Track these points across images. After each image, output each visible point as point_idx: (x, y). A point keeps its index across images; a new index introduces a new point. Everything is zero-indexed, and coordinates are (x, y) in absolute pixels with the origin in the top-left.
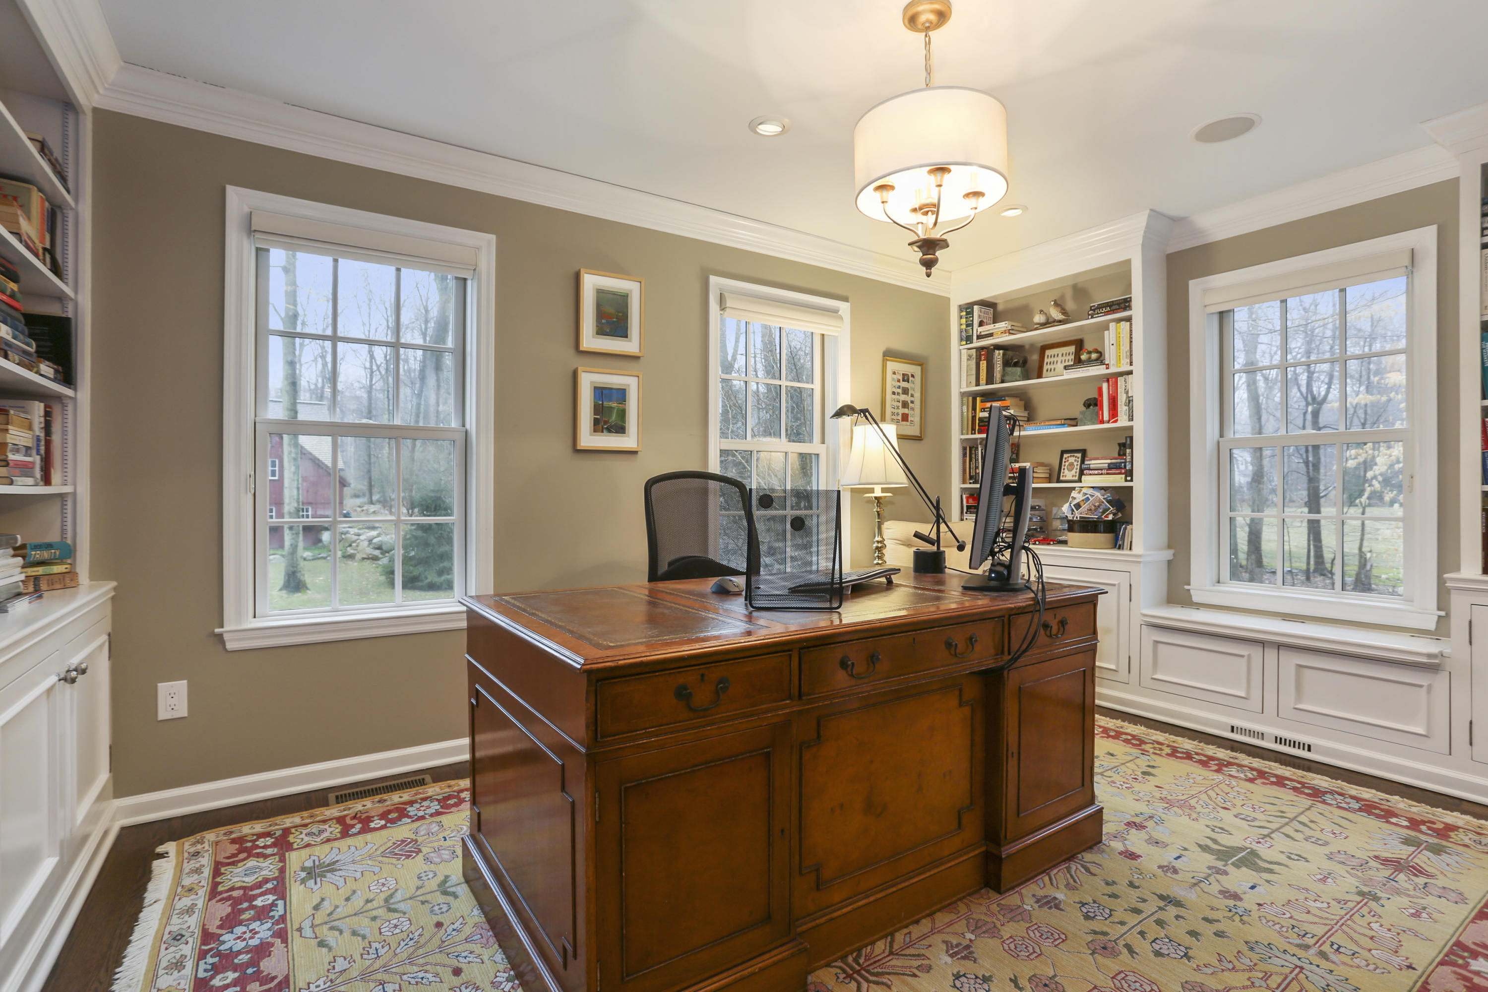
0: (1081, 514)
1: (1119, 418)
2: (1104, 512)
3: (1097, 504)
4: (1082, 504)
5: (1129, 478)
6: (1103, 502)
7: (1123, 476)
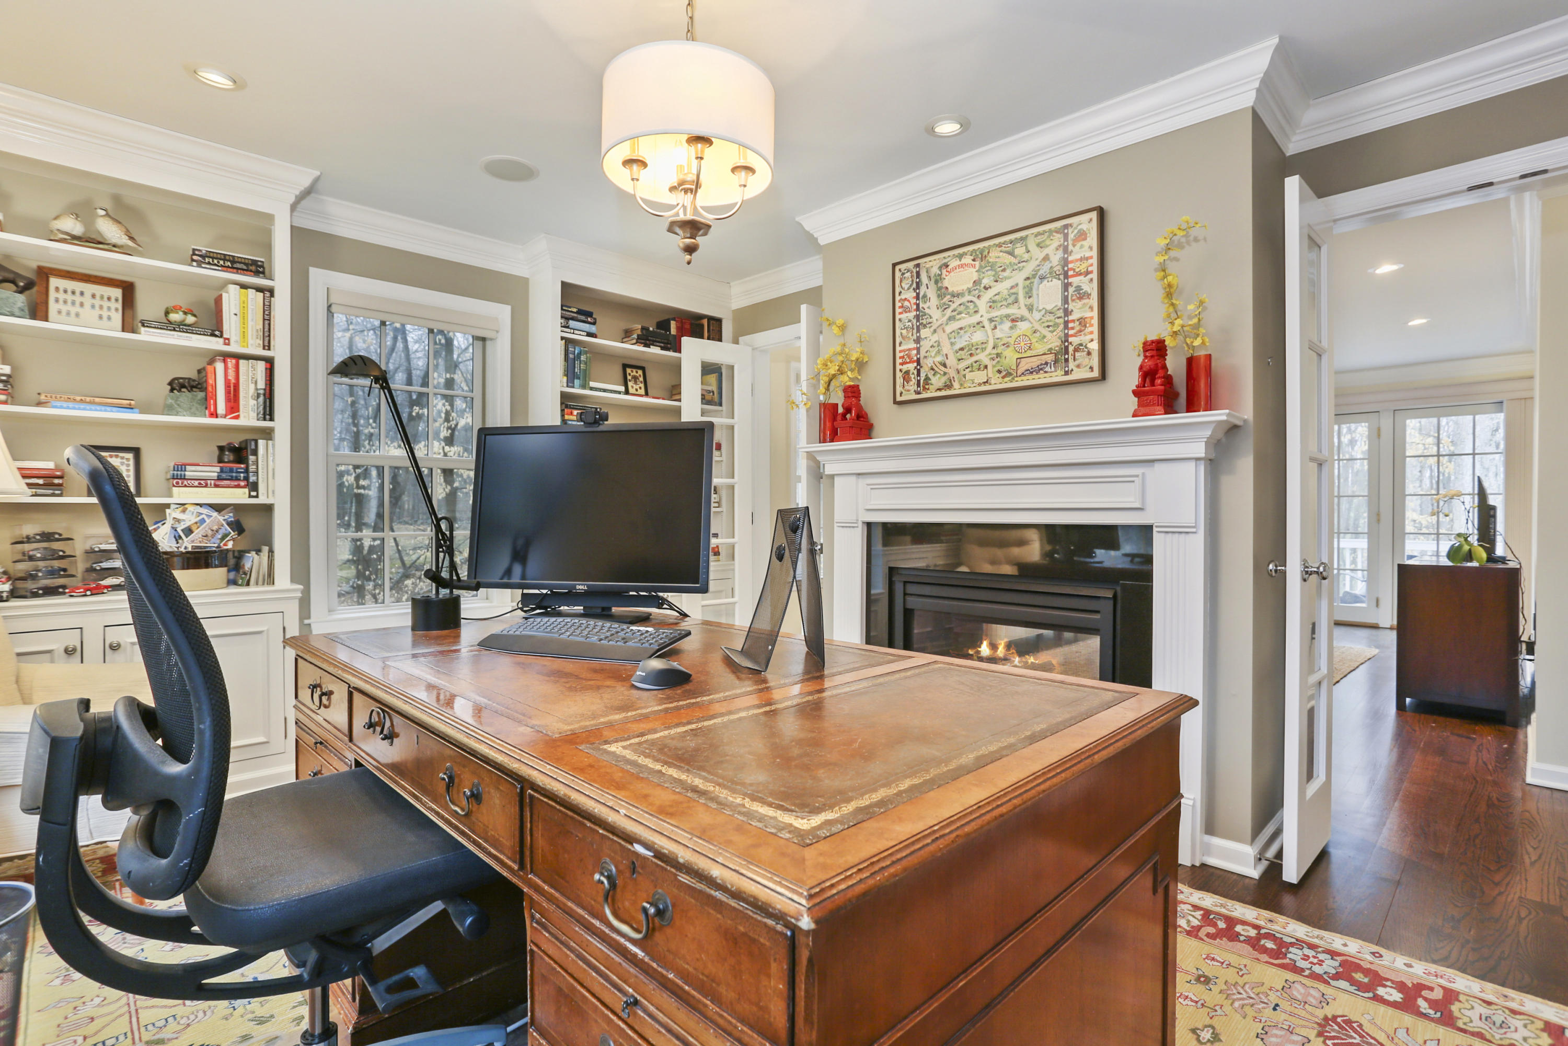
0: (193, 541)
1: (241, 413)
2: (223, 539)
3: (215, 528)
4: (194, 528)
5: (254, 494)
6: (222, 525)
7: (246, 490)
